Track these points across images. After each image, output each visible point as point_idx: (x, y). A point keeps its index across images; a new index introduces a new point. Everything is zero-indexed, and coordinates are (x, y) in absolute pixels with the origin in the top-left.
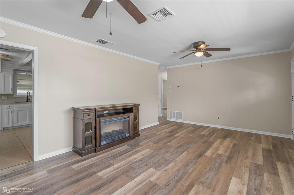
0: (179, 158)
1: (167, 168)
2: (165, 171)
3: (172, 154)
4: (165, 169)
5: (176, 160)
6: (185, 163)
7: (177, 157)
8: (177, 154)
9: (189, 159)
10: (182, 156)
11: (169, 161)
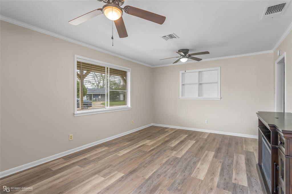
0: (157, 168)
1: (168, 159)
2: (168, 157)
3: (165, 172)
4: (169, 157)
5: (160, 165)
6: (151, 163)
7: (159, 169)
8: (159, 173)
9: (147, 167)
10: (153, 170)
11: (167, 164)
